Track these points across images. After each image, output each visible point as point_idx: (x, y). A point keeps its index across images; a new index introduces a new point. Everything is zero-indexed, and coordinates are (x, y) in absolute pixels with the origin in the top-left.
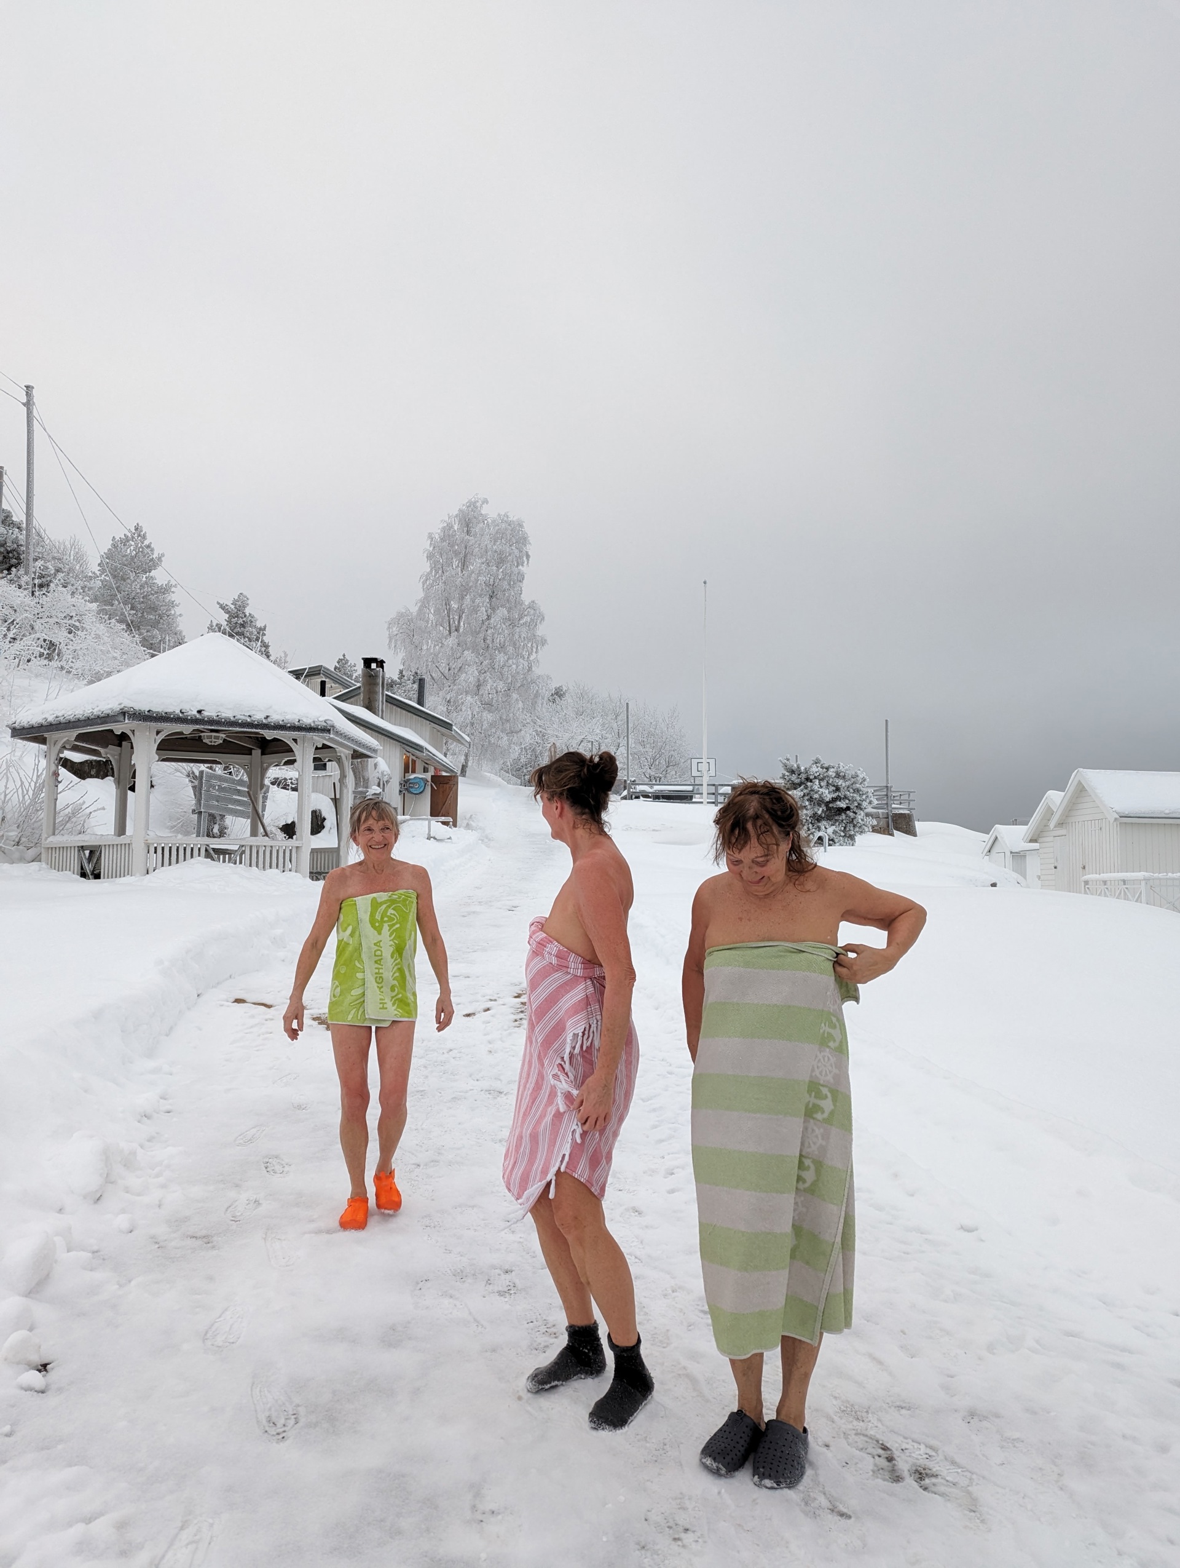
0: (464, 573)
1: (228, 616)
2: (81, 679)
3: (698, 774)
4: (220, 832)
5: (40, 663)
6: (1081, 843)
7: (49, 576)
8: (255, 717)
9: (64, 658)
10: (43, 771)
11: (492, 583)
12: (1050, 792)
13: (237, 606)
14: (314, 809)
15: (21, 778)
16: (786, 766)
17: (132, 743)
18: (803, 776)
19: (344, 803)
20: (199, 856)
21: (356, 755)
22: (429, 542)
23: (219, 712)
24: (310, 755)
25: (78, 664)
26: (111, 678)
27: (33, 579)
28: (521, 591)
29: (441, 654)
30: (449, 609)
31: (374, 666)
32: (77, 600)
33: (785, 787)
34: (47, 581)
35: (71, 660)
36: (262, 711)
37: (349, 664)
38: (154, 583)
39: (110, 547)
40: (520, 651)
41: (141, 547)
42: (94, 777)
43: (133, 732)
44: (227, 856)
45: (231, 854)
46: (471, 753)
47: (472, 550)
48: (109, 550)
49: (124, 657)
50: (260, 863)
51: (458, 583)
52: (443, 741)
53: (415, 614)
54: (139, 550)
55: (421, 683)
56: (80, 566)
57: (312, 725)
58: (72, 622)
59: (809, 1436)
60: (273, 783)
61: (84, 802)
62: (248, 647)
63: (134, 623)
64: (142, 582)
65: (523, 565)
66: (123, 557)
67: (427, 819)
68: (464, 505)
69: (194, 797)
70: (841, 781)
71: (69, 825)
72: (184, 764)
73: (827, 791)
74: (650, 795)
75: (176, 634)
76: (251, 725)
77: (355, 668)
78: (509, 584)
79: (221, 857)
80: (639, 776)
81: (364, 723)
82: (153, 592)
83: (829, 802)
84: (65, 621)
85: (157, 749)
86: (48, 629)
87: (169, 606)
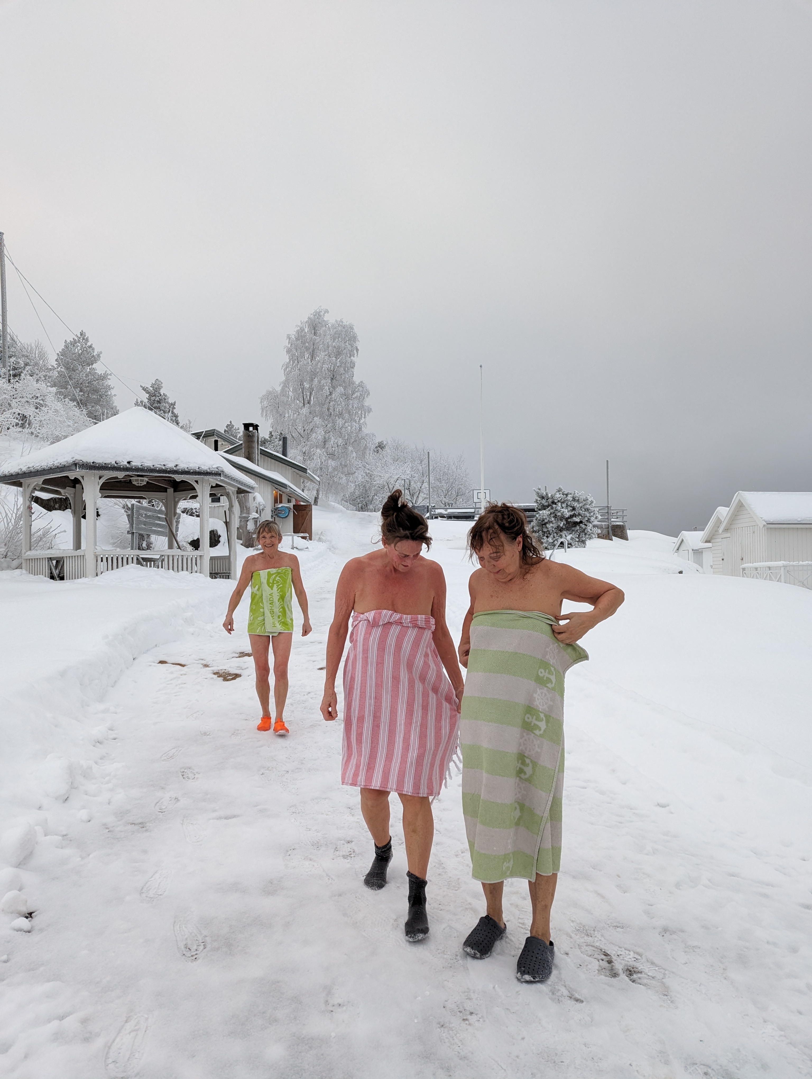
0: (312, 362)
1: (148, 395)
2: (46, 441)
3: (478, 501)
4: (147, 546)
5: (16, 430)
6: (740, 542)
7: (20, 368)
8: (168, 465)
9: (33, 426)
10: (21, 506)
11: (332, 369)
12: (719, 508)
13: (154, 388)
14: (213, 529)
15: (5, 511)
16: (538, 494)
17: (82, 485)
18: (550, 500)
19: (232, 525)
20: (132, 563)
21: (240, 491)
22: (288, 341)
23: (142, 462)
24: (208, 491)
25: (43, 431)
26: (68, 438)
27: (9, 370)
28: (353, 374)
29: (298, 420)
30: (303, 388)
31: (251, 429)
32: (40, 385)
33: (537, 508)
34: (19, 372)
35: (38, 427)
36: (173, 461)
37: (234, 428)
38: (95, 373)
39: (64, 348)
40: (353, 416)
41: (85, 347)
42: (57, 510)
43: (83, 477)
44: (152, 563)
45: (155, 561)
46: (321, 489)
47: (318, 346)
48: (63, 349)
49: (76, 425)
50: (175, 567)
51: (308, 369)
52: (301, 480)
53: (279, 392)
54: (84, 349)
55: (285, 440)
56: (43, 362)
57: (208, 471)
58: (38, 401)
59: (555, 948)
60: (183, 512)
61: (51, 527)
62: (163, 417)
63: (82, 402)
64: (87, 372)
65: (354, 356)
66: (73, 354)
67: (291, 535)
68: (311, 314)
69: (128, 522)
70: (576, 503)
71: (40, 543)
72: (121, 500)
73: (566, 511)
74: (445, 516)
75: (112, 408)
76: (165, 471)
77: (239, 431)
78: (345, 370)
79: (148, 563)
80: (438, 503)
81: (245, 469)
82: (95, 379)
83: (568, 518)
84: (32, 400)
85: (100, 489)
86: (21, 406)
87: (107, 389)
